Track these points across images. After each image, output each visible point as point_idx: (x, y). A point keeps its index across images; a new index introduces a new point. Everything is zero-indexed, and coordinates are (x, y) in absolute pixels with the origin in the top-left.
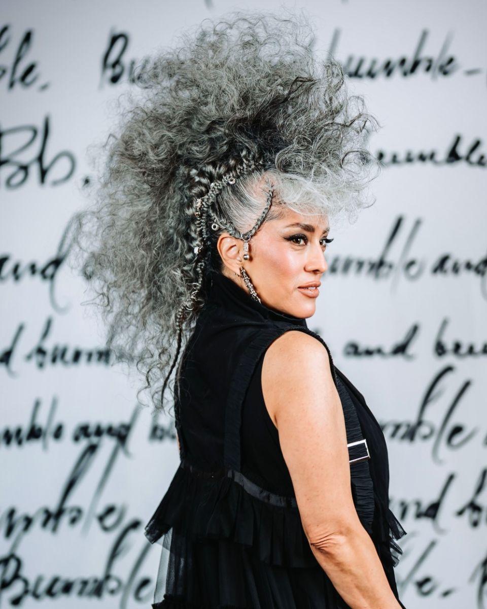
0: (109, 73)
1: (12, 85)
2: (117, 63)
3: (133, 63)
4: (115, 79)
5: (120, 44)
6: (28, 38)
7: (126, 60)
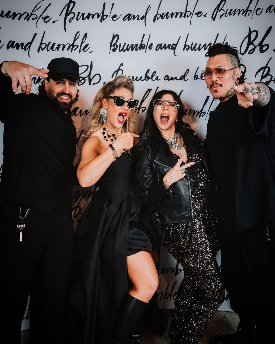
0: (112, 48)
1: (80, 51)
2: (115, 44)
3: (120, 44)
4: (114, 50)
5: (116, 38)
6: (86, 35)
7: (118, 44)
